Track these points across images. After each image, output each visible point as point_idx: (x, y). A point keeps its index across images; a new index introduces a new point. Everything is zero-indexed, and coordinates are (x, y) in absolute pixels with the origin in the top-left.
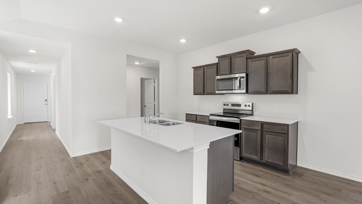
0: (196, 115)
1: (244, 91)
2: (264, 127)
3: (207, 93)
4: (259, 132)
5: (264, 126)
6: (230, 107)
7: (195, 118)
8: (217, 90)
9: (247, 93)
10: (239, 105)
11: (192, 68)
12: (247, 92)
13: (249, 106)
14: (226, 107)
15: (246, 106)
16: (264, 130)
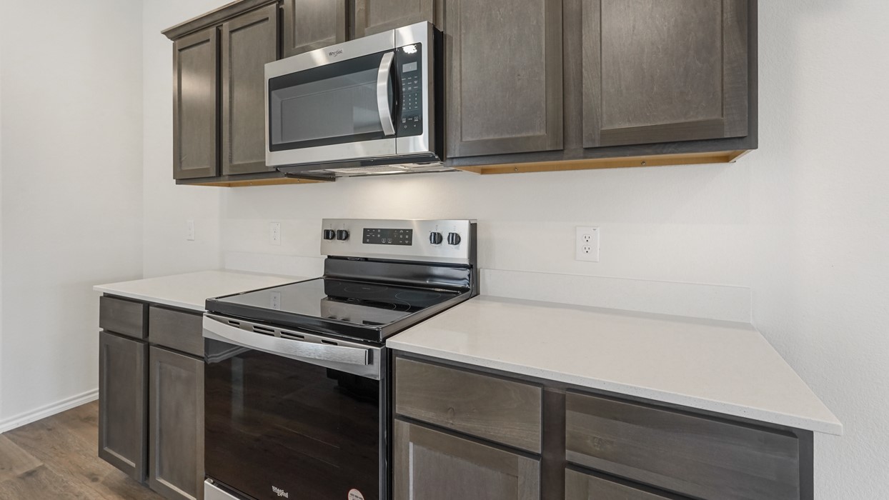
0: (147, 305)
1: (420, 143)
2: (569, 428)
3: (232, 167)
4: (530, 470)
5: (575, 422)
6: (355, 248)
7: (140, 322)
8: (273, 148)
9: (442, 160)
10: (403, 236)
11: (166, 33)
12: (439, 147)
13: (455, 239)
14: (339, 248)
15: (437, 239)
16: (570, 455)
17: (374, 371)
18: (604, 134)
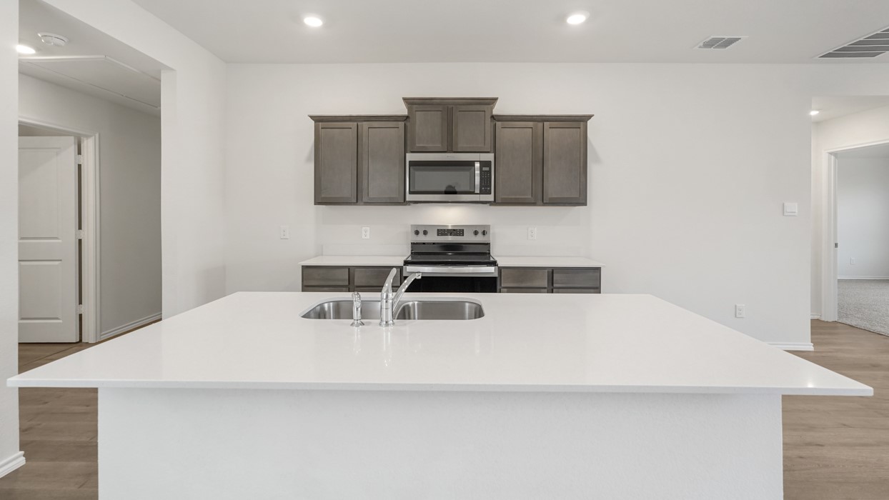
0: (349, 268)
2: (555, 279)
3: (370, 199)
6: (433, 238)
7: (346, 278)
8: (410, 193)
10: (459, 232)
11: (312, 117)
13: (485, 233)
14: (421, 238)
15: (476, 233)
16: (555, 285)
17: (496, 275)
18: (550, 199)
